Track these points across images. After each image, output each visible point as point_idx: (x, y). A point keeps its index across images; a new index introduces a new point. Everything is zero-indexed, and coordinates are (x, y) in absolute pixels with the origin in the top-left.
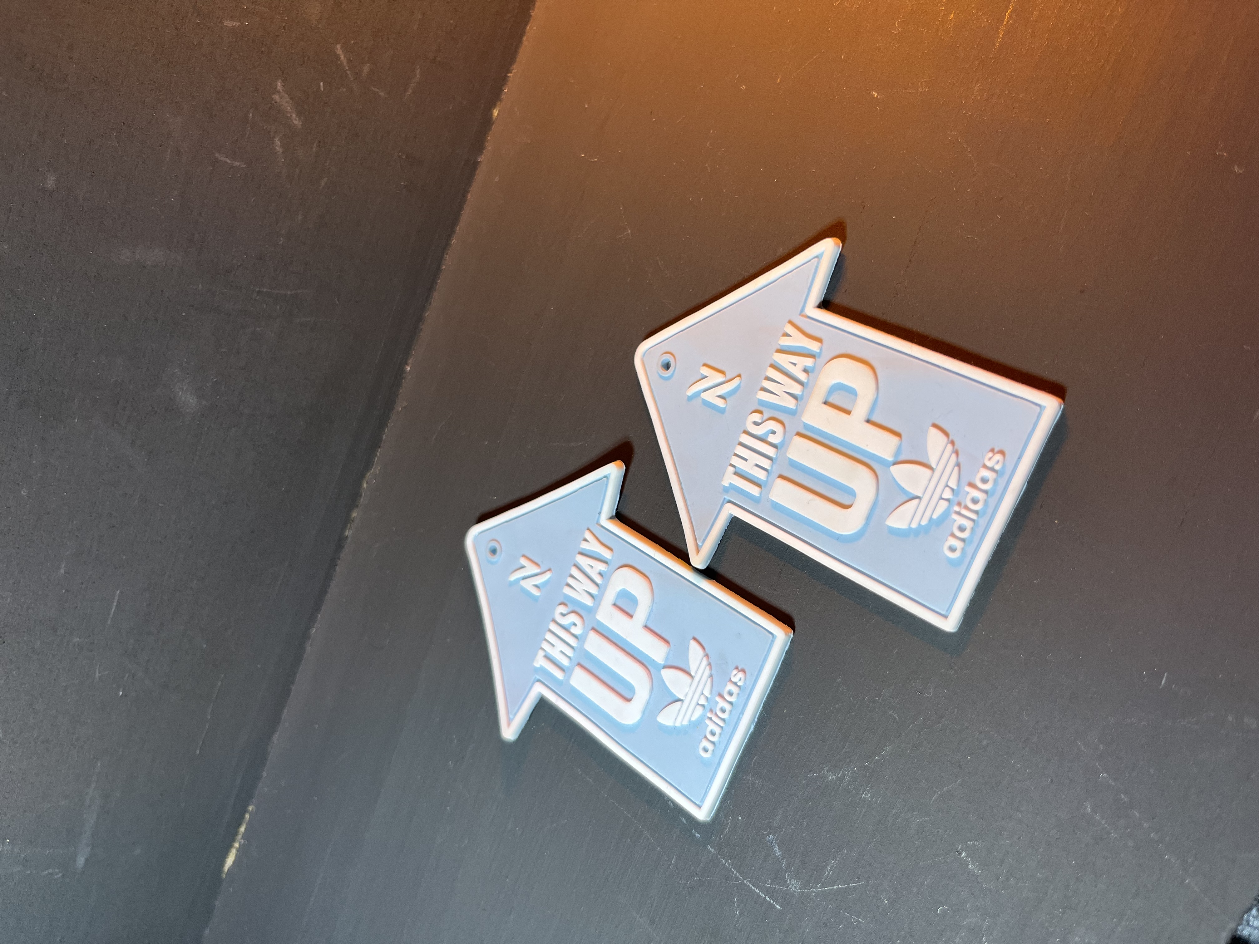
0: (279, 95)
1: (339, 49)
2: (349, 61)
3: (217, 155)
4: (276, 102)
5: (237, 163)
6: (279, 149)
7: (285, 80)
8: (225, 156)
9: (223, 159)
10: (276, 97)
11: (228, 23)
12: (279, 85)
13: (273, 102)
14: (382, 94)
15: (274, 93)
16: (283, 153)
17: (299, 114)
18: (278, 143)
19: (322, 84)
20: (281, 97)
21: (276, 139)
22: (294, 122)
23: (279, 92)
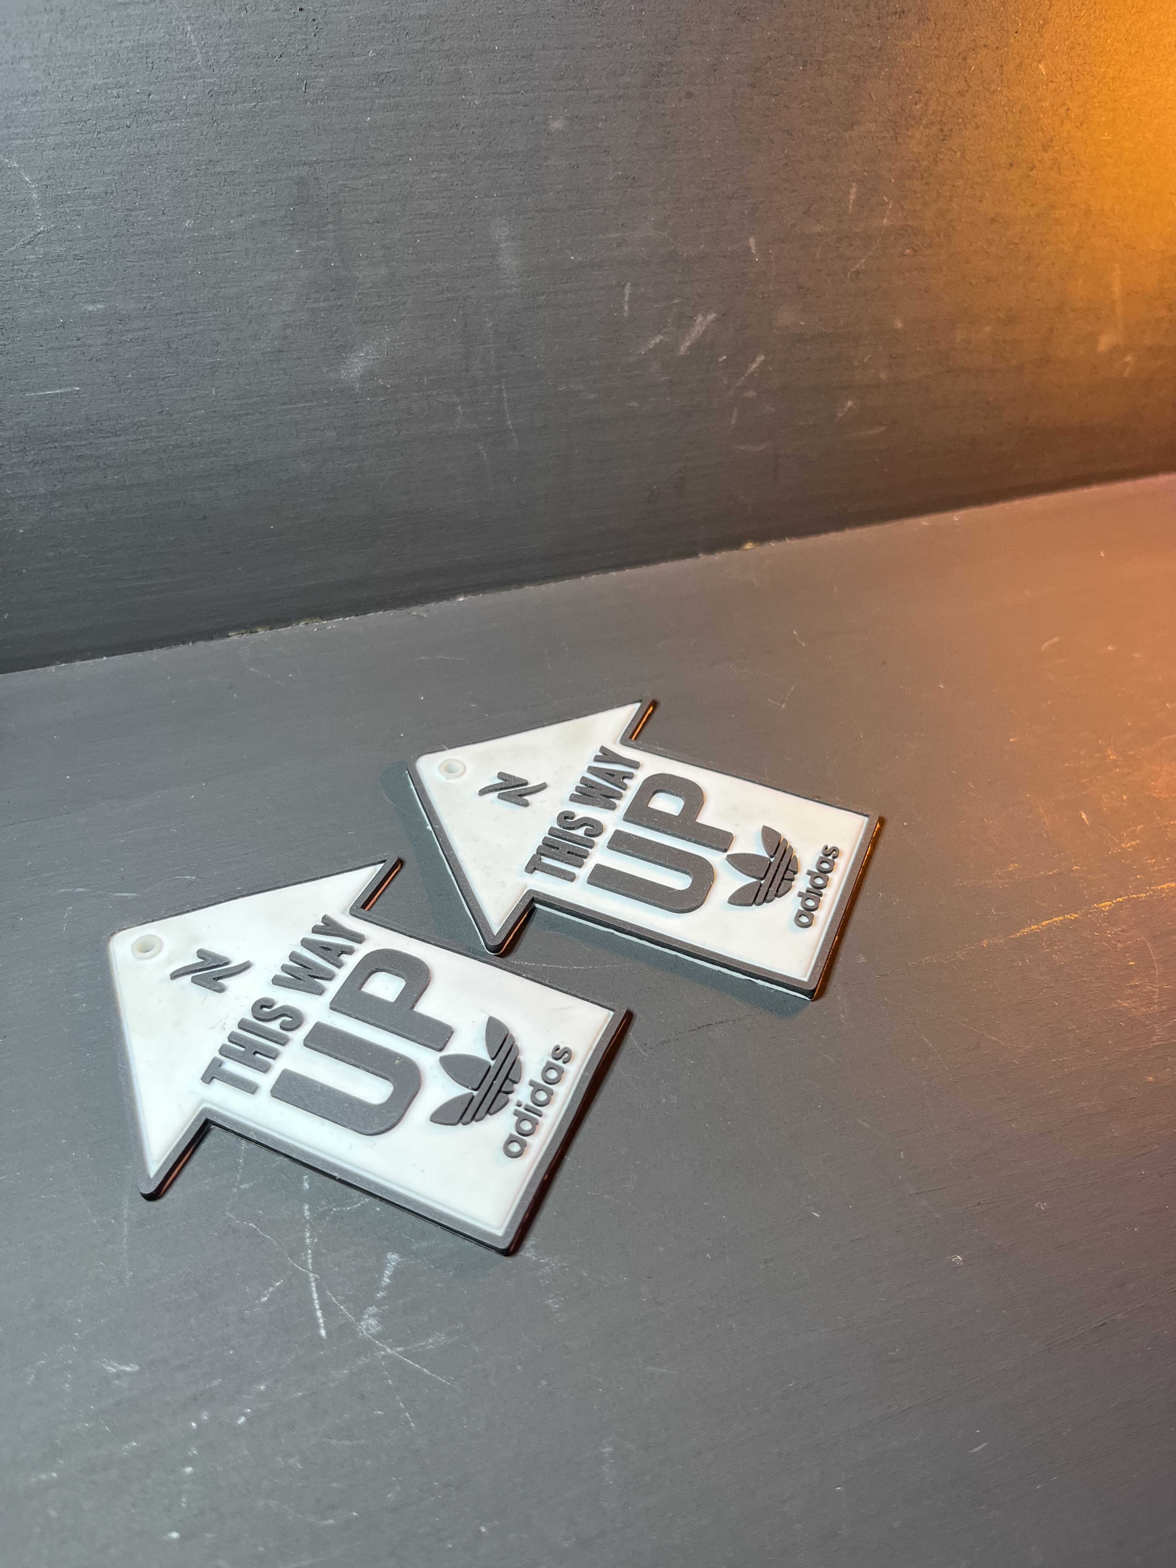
0: (703, 320)
1: (761, 358)
2: (753, 373)
3: (629, 284)
4: (695, 320)
5: (626, 308)
6: (652, 344)
7: (717, 321)
8: (631, 292)
9: (627, 291)
10: (700, 318)
11: (752, 241)
12: (711, 317)
13: (695, 318)
14: (734, 421)
15: (702, 315)
16: (650, 349)
17: (690, 348)
18: (658, 340)
19: (725, 357)
20: (701, 323)
21: (661, 337)
22: (682, 347)
23: (705, 318)
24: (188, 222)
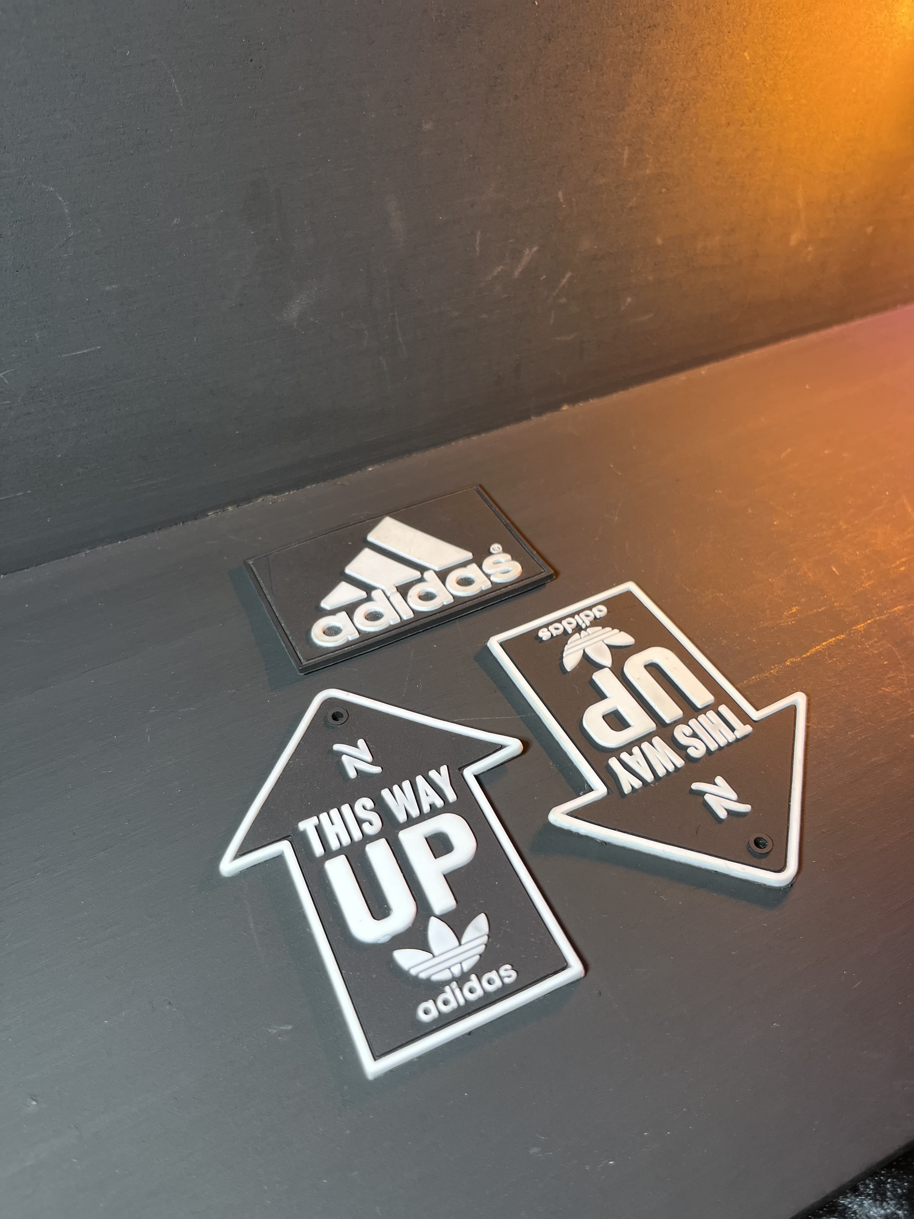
1: (569, 275)
2: (564, 287)
3: (479, 232)
4: (524, 253)
5: (478, 249)
6: (495, 273)
7: (539, 251)
8: (480, 238)
9: (478, 238)
10: (527, 251)
11: (560, 194)
12: (535, 249)
13: (524, 251)
14: (552, 321)
16: (494, 276)
17: (521, 272)
18: (499, 269)
19: (545, 277)
20: (528, 255)
21: (501, 267)
22: (516, 273)
23: (530, 250)
24: (176, 219)
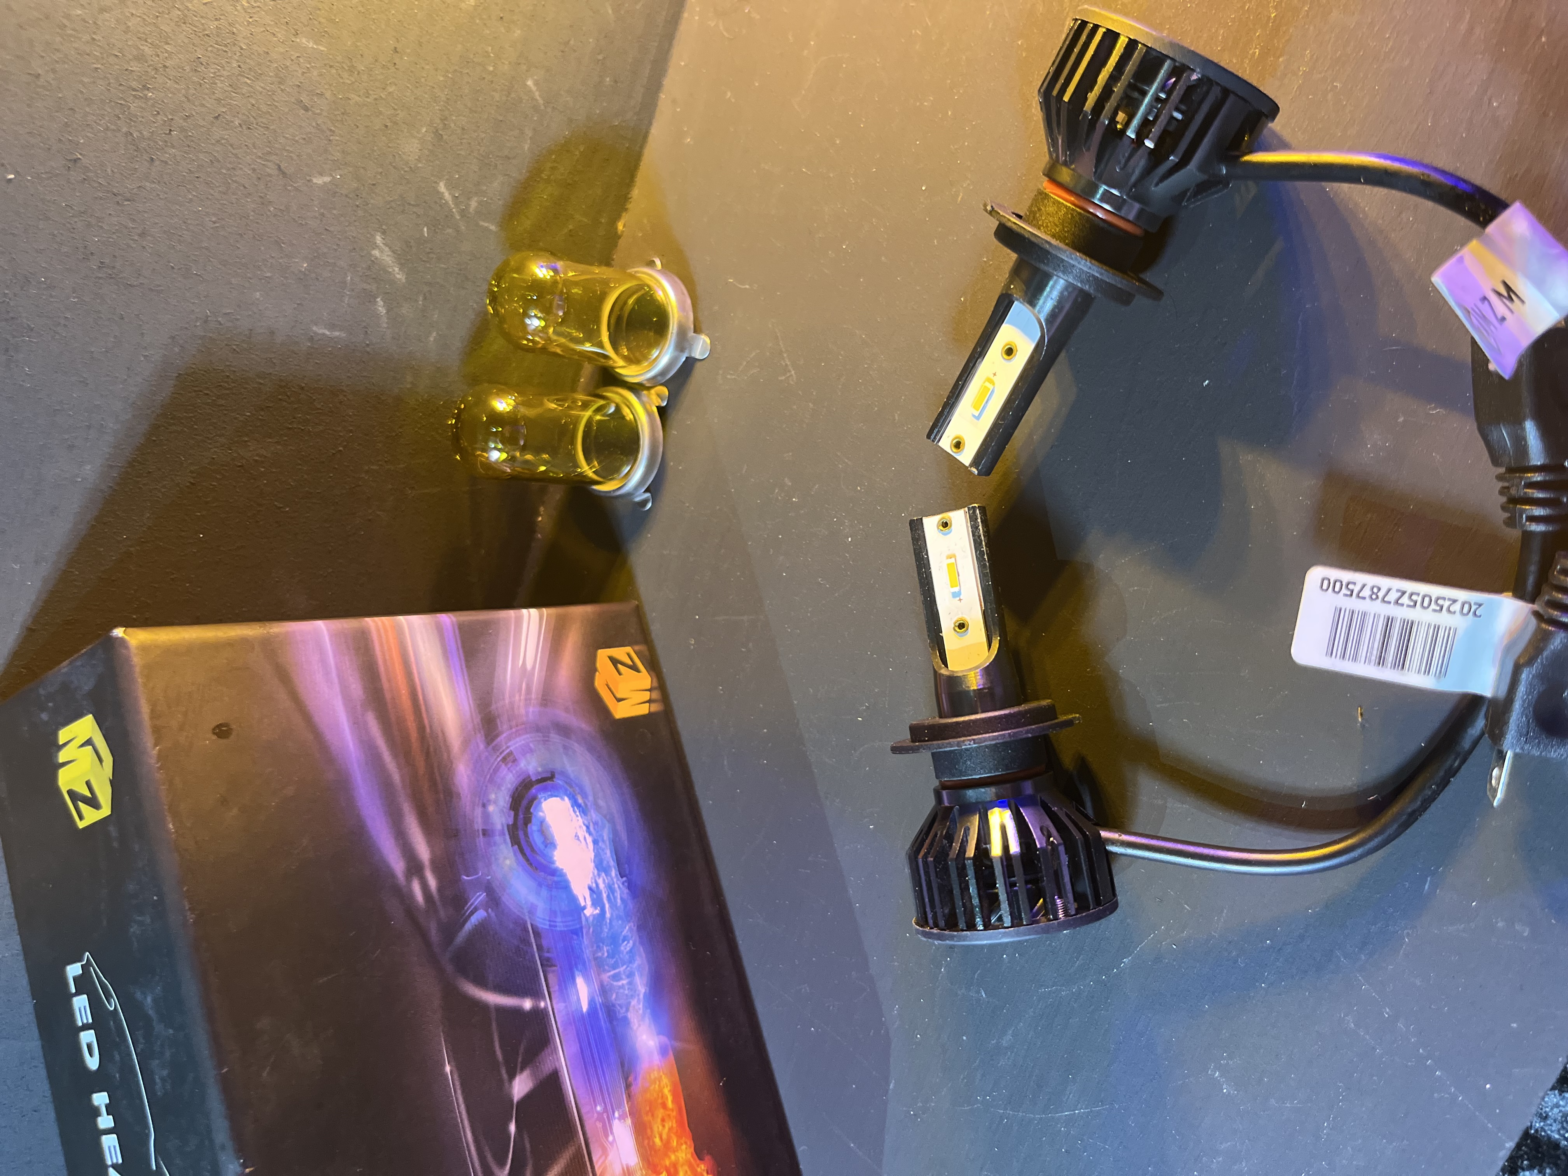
0: (379, 249)
1: (442, 187)
2: (454, 198)
3: (314, 328)
4: (376, 258)
5: (337, 334)
6: (382, 310)
7: (384, 233)
8: (323, 328)
9: (321, 332)
10: (376, 253)
11: (319, 181)
12: (379, 239)
13: (373, 259)
15: (374, 249)
16: (386, 313)
17: (402, 266)
18: (380, 303)
19: (425, 229)
20: (382, 251)
21: (378, 300)
22: (398, 276)
23: (378, 246)
